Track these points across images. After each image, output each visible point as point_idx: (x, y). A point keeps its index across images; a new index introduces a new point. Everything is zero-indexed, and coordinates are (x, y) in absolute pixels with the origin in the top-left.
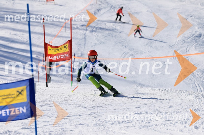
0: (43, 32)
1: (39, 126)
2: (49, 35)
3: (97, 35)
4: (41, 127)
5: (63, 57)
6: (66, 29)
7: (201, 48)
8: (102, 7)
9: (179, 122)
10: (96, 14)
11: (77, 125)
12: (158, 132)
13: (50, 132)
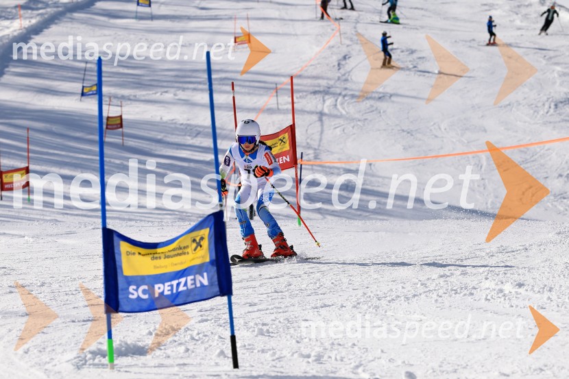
1: (235, 314)
8: (352, 49)
11: (317, 308)
12: (491, 312)
13: (260, 327)
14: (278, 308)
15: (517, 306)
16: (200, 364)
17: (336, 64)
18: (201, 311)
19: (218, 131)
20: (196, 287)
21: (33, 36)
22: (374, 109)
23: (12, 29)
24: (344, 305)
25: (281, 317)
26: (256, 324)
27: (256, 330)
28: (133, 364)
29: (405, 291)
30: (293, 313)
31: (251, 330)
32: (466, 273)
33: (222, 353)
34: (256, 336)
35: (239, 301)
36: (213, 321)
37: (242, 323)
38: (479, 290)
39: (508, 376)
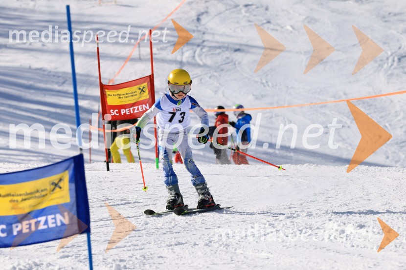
1: (95, 251)
4: (100, 252)
5: (138, 109)
11: (171, 246)
12: (334, 252)
13: (118, 263)
14: (135, 245)
15: (358, 246)
17: (195, 18)
18: (62, 248)
19: (77, 77)
20: (57, 226)
22: (229, 60)
24: (197, 243)
25: (138, 254)
26: (114, 260)
27: (114, 266)
30: (149, 250)
31: (109, 266)
32: (312, 215)
35: (98, 239)
36: (74, 257)
37: (101, 259)
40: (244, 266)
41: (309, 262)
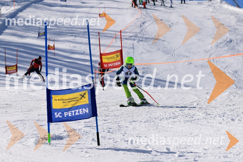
0: (99, 44)
1: (99, 124)
2: (104, 45)
3: (143, 44)
4: (101, 125)
5: (116, 64)
6: (117, 40)
7: (232, 52)
8: (146, 20)
9: (218, 116)
10: (141, 26)
11: (131, 122)
12: (200, 125)
13: (109, 129)
14: (116, 122)
15: (210, 122)
16: (84, 144)
17: (139, 25)
18: (85, 123)
20: (83, 113)
21: (19, 13)
23: (11, 10)
24: (142, 121)
25: (117, 125)
27: (107, 130)
28: (58, 143)
29: (166, 116)
30: (121, 124)
33: (93, 139)
34: (107, 133)
35: (100, 119)
37: (101, 128)
38: (195, 116)
39: (207, 150)
40: (162, 131)
41: (190, 129)
